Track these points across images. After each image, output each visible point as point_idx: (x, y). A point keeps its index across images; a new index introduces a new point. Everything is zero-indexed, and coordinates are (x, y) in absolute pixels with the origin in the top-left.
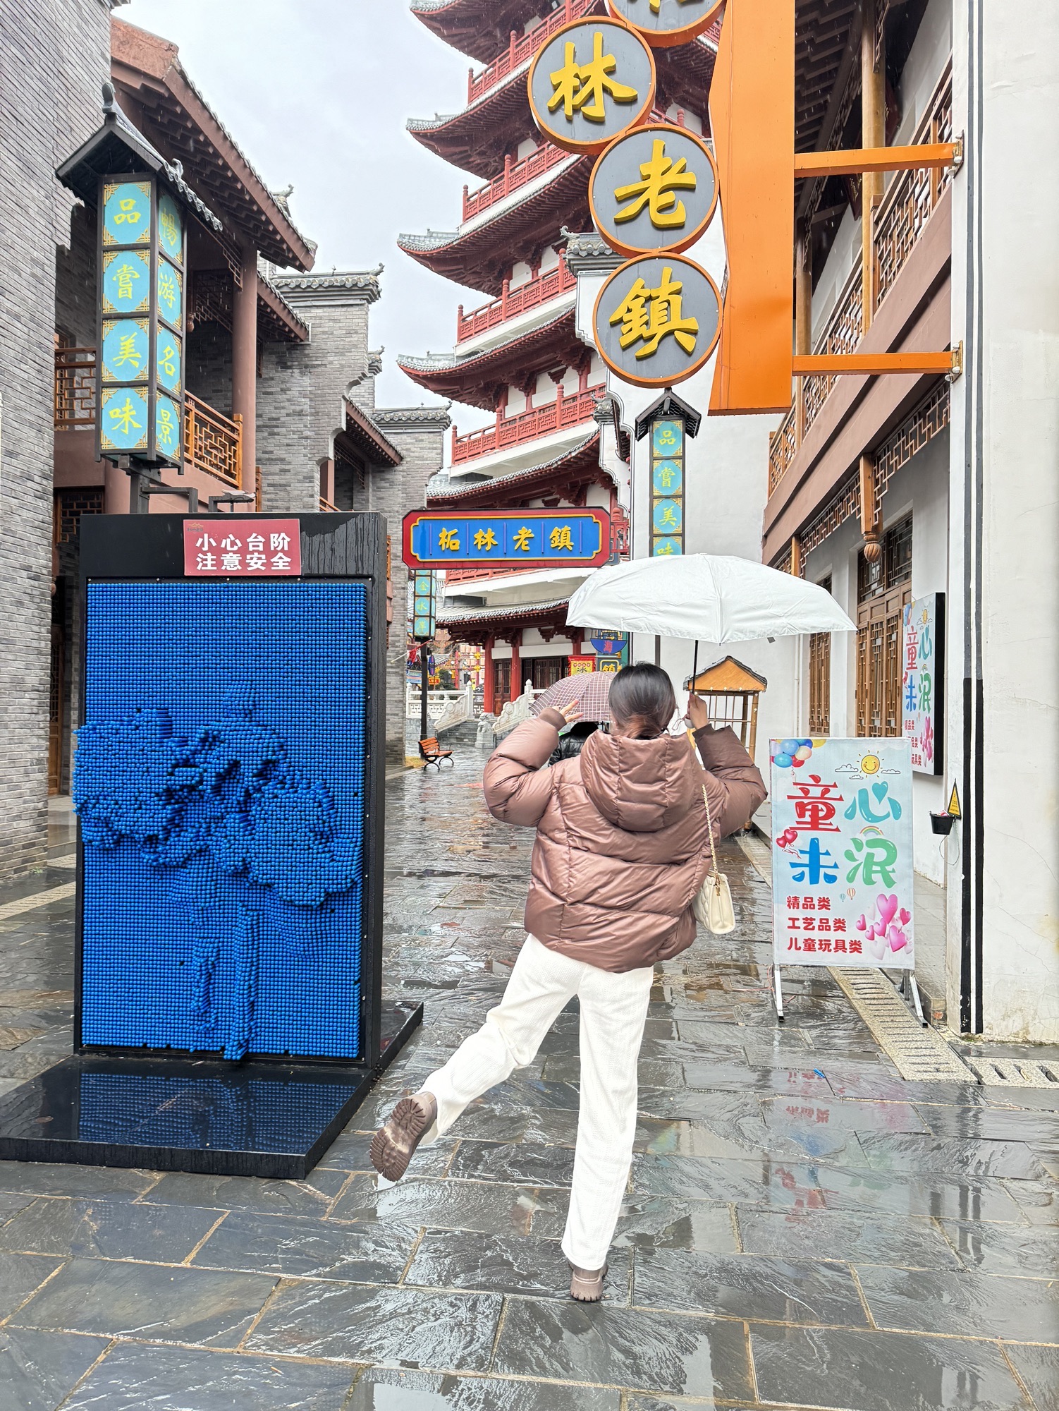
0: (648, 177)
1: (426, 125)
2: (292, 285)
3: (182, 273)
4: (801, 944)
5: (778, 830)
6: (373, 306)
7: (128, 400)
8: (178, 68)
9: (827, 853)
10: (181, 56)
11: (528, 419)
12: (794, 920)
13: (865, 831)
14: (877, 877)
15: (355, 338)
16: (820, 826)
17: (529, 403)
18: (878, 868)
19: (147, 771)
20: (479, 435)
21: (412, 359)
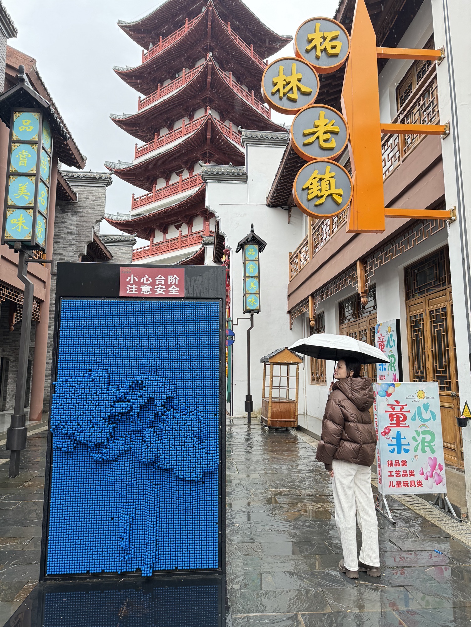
0: (318, 126)
1: (119, 117)
2: (70, 176)
3: (50, 157)
4: (395, 484)
5: (381, 428)
6: (108, 188)
7: (22, 215)
8: (35, 70)
9: (405, 438)
10: (37, 65)
11: (164, 244)
12: (391, 472)
13: (421, 426)
14: (427, 449)
15: (99, 201)
16: (401, 425)
17: (165, 237)
18: (427, 444)
19: (99, 405)
20: (142, 249)
21: (110, 215)
